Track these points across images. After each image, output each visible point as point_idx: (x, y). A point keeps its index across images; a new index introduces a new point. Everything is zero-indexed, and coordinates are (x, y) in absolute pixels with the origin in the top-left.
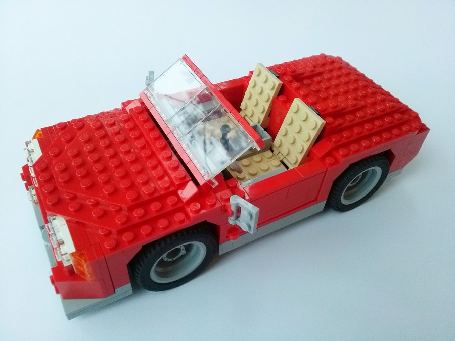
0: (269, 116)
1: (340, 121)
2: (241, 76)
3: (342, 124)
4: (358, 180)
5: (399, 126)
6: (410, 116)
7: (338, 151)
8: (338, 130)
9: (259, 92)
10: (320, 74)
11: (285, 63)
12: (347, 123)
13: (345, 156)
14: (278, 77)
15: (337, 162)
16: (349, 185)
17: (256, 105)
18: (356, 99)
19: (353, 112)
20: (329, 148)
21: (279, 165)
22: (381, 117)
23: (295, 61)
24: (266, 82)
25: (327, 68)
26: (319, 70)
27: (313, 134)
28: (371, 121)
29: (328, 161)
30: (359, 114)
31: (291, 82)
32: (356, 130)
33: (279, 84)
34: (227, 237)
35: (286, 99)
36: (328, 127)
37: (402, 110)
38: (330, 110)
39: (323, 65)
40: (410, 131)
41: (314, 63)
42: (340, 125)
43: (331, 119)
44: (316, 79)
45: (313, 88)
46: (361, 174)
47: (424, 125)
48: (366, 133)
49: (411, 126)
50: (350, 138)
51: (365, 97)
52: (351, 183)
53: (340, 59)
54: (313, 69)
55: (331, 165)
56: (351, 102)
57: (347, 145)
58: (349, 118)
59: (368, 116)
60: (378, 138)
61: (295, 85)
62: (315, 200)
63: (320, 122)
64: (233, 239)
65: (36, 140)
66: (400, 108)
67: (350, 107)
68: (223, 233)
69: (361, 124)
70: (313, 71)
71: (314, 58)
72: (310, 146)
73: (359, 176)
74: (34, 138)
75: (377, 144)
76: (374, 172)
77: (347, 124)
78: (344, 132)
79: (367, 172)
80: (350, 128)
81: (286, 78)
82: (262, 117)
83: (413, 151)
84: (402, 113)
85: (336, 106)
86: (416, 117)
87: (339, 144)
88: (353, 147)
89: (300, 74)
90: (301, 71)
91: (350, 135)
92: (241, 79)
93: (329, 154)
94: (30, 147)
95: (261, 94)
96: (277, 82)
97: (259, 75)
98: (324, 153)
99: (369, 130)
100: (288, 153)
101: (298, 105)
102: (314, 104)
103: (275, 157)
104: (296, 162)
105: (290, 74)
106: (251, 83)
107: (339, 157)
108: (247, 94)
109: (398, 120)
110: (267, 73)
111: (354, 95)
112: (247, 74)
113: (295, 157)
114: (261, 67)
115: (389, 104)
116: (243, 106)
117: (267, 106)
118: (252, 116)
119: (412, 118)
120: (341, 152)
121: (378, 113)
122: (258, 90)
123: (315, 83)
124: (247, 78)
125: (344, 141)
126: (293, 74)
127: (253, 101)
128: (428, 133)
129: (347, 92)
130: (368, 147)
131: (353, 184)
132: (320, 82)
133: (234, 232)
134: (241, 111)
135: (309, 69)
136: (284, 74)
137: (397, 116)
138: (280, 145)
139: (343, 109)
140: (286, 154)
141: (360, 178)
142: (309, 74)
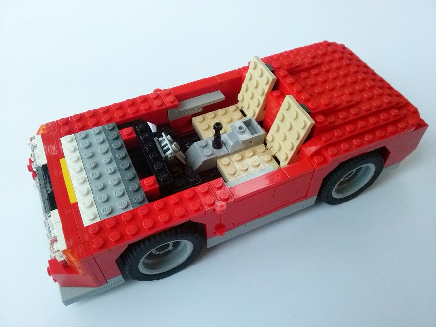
0: (264, 109)
1: (332, 119)
2: (241, 67)
3: (334, 122)
4: (350, 177)
5: (395, 123)
6: (409, 111)
7: (327, 150)
8: (329, 129)
9: (255, 85)
10: (319, 65)
12: (340, 120)
13: (334, 155)
14: (273, 72)
15: (325, 161)
16: (342, 179)
17: (252, 98)
18: (351, 94)
19: (347, 109)
20: (319, 148)
21: (271, 160)
22: (376, 114)
23: (296, 50)
24: (261, 75)
25: (327, 59)
26: (318, 61)
27: (303, 133)
28: (365, 118)
29: (316, 160)
30: (352, 111)
31: (285, 77)
32: (348, 128)
33: (273, 79)
34: (214, 233)
35: (280, 93)
36: (318, 126)
37: (401, 105)
38: (322, 108)
39: (324, 55)
40: (406, 128)
41: (313, 54)
42: (331, 123)
43: (320, 118)
44: (313, 72)
45: (310, 82)
46: (355, 169)
47: (422, 121)
48: (358, 131)
49: (407, 123)
50: (341, 136)
51: (362, 91)
52: (345, 178)
53: (343, 46)
54: (311, 60)
55: (320, 164)
56: (345, 98)
57: (337, 144)
58: (341, 115)
59: (362, 112)
60: (371, 136)
61: (290, 80)
62: (306, 197)
63: (309, 121)
64: (220, 235)
65: (39, 136)
66: (398, 104)
67: (344, 103)
68: (210, 229)
69: (353, 122)
70: (312, 63)
71: (317, 46)
72: (299, 144)
73: (352, 172)
74: (38, 134)
75: (370, 142)
76: (367, 168)
77: (339, 122)
78: (335, 130)
79: (361, 168)
80: (342, 126)
81: (281, 73)
82: (257, 110)
83: (411, 146)
84: (399, 109)
85: (328, 104)
86: (415, 112)
87: (330, 142)
88: (343, 146)
89: (297, 67)
90: (298, 63)
91: (341, 133)
92: (239, 70)
93: (317, 153)
94: (34, 142)
95: (256, 87)
96: (271, 77)
97: (255, 68)
98: (313, 152)
99: (362, 128)
100: (280, 149)
101: (289, 103)
102: (307, 101)
103: (267, 151)
104: (286, 159)
105: (286, 68)
106: (247, 76)
107: (328, 157)
108: (244, 86)
109: (396, 116)
110: (262, 67)
111: (351, 90)
112: (246, 65)
113: (286, 154)
114: (257, 61)
115: (386, 99)
116: (240, 97)
117: (262, 100)
118: (248, 108)
119: (410, 113)
120: (330, 151)
121: (374, 110)
122: (253, 83)
123: (312, 76)
124: (246, 69)
125: (335, 140)
126: (289, 67)
127: (249, 94)
128: (426, 129)
129: (343, 86)
130: (359, 146)
131: (346, 179)
132: (317, 75)
133: (220, 228)
134: (239, 103)
135: (307, 61)
136: (279, 68)
137: (394, 112)
138: (273, 140)
139: (336, 106)
140: (278, 149)
141: (353, 173)
142: (306, 66)
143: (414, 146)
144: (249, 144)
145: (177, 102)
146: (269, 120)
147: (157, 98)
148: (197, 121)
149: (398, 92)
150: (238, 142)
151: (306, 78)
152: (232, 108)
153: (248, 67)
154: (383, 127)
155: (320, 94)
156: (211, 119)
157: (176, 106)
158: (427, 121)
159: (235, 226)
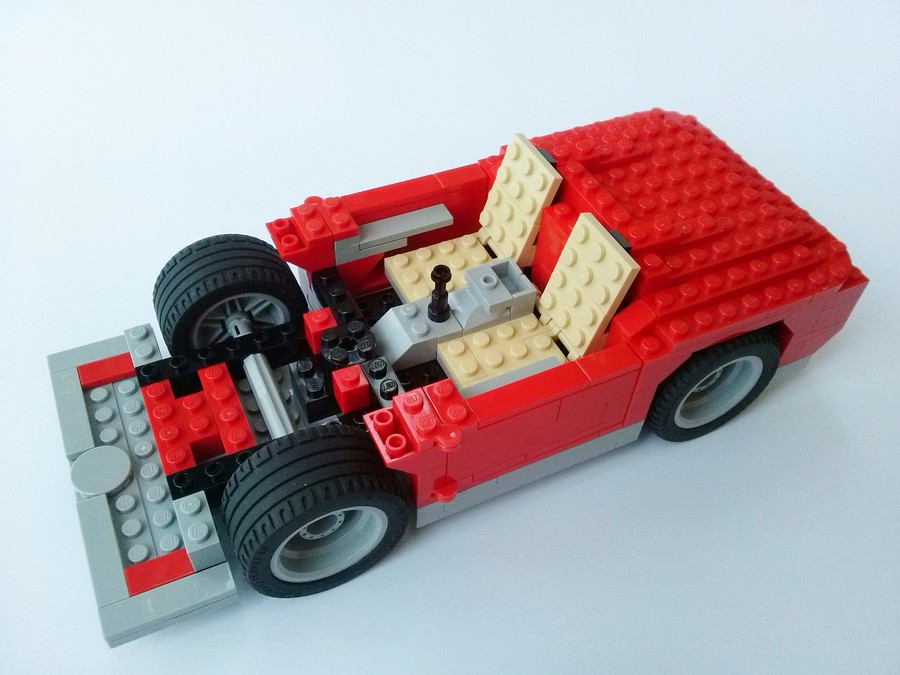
0: (535, 243)
1: (675, 262)
2: (485, 155)
3: (680, 269)
4: (710, 383)
5: (803, 273)
6: (829, 250)
7: (668, 326)
8: (670, 283)
9: (517, 193)
10: (645, 156)
11: (577, 129)
12: (691, 265)
13: (681, 337)
14: (554, 165)
15: (664, 347)
16: (695, 389)
17: (511, 219)
18: (714, 214)
19: (705, 243)
20: (650, 320)
21: (550, 346)
22: (765, 254)
23: (598, 125)
24: (530, 173)
25: (661, 143)
26: (645, 146)
27: (616, 290)
28: (743, 262)
29: (645, 347)
30: (717, 248)
31: (579, 176)
32: (709, 283)
33: (556, 181)
34: (433, 495)
35: (568, 210)
36: (646, 273)
37: (811, 239)
38: (657, 239)
39: (656, 135)
40: (824, 285)
41: (635, 133)
42: (674, 271)
43: (653, 260)
44: (635, 169)
45: (628, 189)
46: (721, 368)
47: (856, 271)
48: (729, 288)
49: (827, 274)
50: (694, 298)
51: (735, 208)
52: (701, 385)
53: (693, 122)
54: (631, 146)
55: (653, 354)
56: (703, 222)
57: (686, 314)
58: (695, 255)
59: (737, 250)
60: (755, 300)
61: (589, 182)
62: (622, 423)
63: (629, 267)
64: (444, 500)
66: (807, 235)
67: (701, 232)
68: (423, 486)
69: (720, 269)
70: (631, 151)
71: (639, 120)
72: (609, 313)
73: (714, 374)
75: (753, 311)
76: (746, 365)
77: (692, 268)
78: (684, 285)
79: (733, 365)
80: (696, 277)
81: (571, 169)
82: (521, 245)
83: (834, 322)
84: (811, 245)
85: (669, 233)
86: (842, 253)
87: (674, 309)
88: (700, 319)
89: (602, 157)
90: (605, 151)
91: (696, 292)
92: (483, 162)
93: (648, 332)
95: (520, 196)
96: (552, 176)
97: (517, 158)
98: (639, 328)
99: (736, 282)
100: (567, 325)
101: (586, 228)
102: (625, 225)
103: (542, 329)
104: (582, 344)
105: (580, 158)
106: (501, 173)
107: (671, 340)
108: (492, 195)
109: (802, 260)
110: (532, 155)
111: (712, 206)
112: (497, 153)
113: (580, 335)
114: (520, 142)
115: (783, 227)
116: (483, 218)
117: (531, 223)
118: (502, 240)
119: (832, 256)
120: (674, 329)
121: (760, 246)
122: (514, 189)
123: (633, 177)
124: (496, 161)
125: (682, 305)
126: (587, 158)
127: (505, 211)
128: (864, 287)
129: (697, 198)
130: (733, 319)
131: (703, 388)
132: (643, 174)
133: (447, 486)
134: (481, 230)
135: (622, 146)
136: (567, 158)
137: (800, 252)
138: (553, 306)
139: (684, 236)
140: (563, 324)
141: (718, 376)
142: (621, 156)
143: (838, 323)
144: (505, 313)
145: (354, 226)
146: (543, 266)
147: (313, 215)
148: (395, 266)
149: (805, 213)
150: (481, 308)
151: (621, 180)
152: (466, 241)
153: (501, 157)
154: (780, 281)
155: (651, 212)
156: (424, 260)
157: (352, 234)
158: (865, 272)
159: (475, 480)
